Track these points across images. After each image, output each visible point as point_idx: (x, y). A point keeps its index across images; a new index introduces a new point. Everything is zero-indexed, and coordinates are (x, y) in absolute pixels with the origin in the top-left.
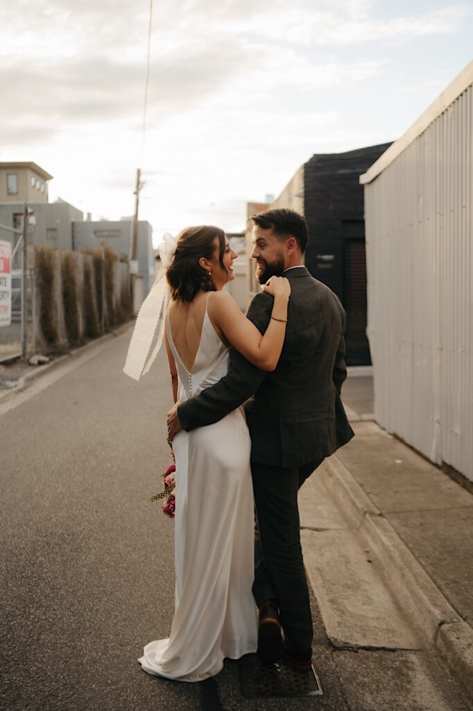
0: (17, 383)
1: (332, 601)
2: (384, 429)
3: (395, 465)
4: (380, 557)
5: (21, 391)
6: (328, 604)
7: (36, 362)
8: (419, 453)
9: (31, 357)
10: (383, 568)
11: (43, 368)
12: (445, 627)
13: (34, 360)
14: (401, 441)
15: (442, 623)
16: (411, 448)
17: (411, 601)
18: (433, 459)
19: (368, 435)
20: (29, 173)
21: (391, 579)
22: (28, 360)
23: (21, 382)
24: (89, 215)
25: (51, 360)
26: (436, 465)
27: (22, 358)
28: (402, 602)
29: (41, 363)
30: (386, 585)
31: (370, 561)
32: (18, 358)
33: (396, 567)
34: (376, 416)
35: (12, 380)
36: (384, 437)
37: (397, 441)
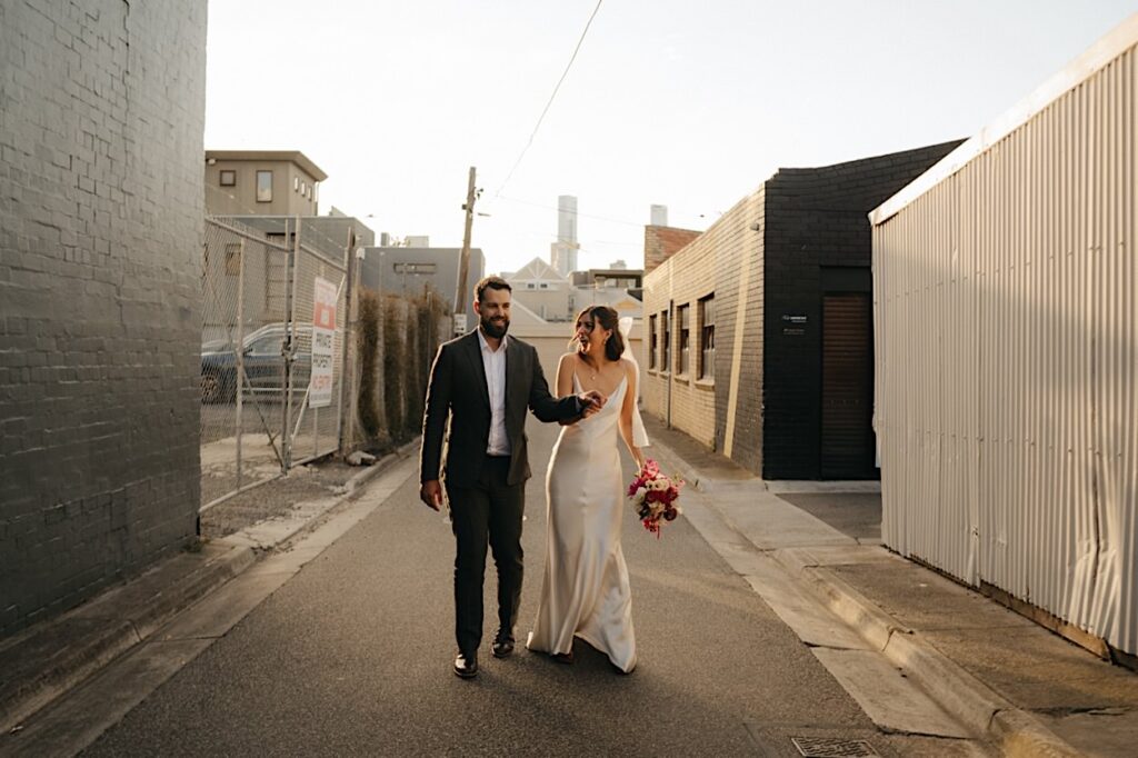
0: (345, 488)
1: (872, 701)
2: (898, 553)
3: (919, 589)
4: (916, 671)
5: (353, 499)
6: (868, 703)
7: (359, 462)
8: (949, 577)
9: (348, 455)
10: (922, 681)
11: (369, 470)
12: (998, 714)
13: (357, 457)
14: (923, 564)
15: (996, 711)
16: (938, 571)
17: (960, 702)
18: (969, 580)
19: (876, 559)
20: (292, 170)
21: (932, 689)
22: (345, 459)
23: (350, 486)
24: (384, 237)
25: (378, 460)
26: (973, 588)
27: (336, 455)
28: (948, 707)
29: (365, 463)
30: (928, 695)
31: (904, 676)
32: (331, 454)
33: (938, 675)
34: (884, 540)
35: (336, 484)
36: (897, 561)
37: (916, 565)
